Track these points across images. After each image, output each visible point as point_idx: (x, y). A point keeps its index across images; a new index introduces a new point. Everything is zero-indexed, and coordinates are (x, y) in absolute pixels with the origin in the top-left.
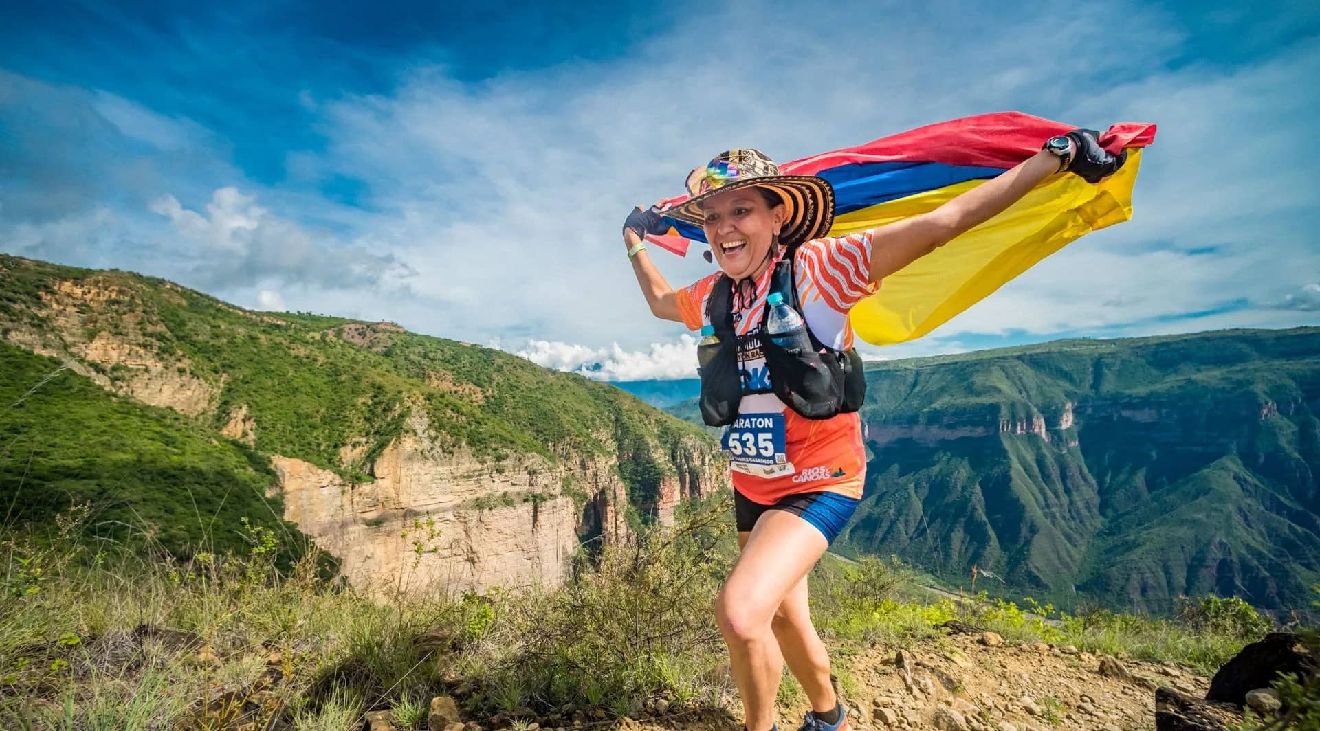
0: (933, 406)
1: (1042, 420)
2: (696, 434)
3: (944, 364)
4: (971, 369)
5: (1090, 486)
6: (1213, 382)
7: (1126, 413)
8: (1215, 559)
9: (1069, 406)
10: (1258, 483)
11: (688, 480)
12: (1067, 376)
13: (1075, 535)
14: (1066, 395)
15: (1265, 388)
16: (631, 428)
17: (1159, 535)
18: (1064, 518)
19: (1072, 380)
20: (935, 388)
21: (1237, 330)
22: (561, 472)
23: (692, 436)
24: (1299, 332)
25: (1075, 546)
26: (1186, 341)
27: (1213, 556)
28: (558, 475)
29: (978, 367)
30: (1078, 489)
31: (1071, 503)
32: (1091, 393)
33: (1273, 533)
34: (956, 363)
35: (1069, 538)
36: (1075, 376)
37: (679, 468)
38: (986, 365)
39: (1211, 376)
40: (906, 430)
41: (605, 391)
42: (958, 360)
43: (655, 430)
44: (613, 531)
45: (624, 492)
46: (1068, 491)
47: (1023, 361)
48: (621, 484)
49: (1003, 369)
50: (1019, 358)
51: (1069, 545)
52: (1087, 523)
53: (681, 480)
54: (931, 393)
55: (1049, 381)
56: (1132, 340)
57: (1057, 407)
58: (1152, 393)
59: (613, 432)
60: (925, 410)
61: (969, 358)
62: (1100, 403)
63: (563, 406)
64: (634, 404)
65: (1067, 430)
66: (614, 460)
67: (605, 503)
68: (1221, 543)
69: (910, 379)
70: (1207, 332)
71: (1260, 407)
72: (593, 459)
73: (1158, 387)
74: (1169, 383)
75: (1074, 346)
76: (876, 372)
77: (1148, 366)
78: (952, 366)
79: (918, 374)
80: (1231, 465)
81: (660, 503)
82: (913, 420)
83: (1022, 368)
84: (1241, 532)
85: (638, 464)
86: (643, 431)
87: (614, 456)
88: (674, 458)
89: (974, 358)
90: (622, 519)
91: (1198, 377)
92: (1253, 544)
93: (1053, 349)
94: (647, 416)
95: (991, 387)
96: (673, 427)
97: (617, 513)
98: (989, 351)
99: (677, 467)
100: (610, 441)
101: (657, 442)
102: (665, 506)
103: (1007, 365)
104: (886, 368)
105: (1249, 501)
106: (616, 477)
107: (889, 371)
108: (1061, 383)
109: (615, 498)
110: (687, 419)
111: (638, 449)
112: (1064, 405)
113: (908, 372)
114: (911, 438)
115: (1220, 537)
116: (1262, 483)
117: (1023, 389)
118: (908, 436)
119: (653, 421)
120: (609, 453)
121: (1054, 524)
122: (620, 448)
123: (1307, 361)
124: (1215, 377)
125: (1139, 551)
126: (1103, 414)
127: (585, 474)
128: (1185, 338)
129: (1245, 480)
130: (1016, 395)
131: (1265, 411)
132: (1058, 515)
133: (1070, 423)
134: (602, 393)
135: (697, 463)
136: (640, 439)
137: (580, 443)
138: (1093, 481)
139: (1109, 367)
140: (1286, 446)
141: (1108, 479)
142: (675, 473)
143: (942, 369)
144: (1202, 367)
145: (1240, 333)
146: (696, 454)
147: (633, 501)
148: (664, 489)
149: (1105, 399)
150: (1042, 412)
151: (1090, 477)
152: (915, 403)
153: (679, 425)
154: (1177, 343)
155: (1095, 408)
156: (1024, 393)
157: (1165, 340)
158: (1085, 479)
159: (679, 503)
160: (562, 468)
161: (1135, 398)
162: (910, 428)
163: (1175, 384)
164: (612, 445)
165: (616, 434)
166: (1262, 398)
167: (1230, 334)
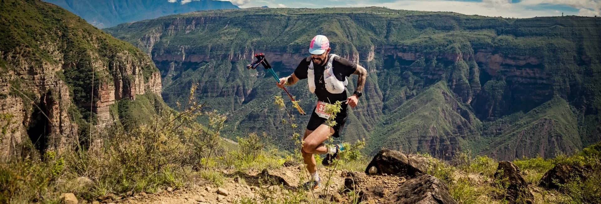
0: (296, 41)
1: (358, 55)
2: (129, 50)
3: (305, 14)
4: (321, 19)
5: (380, 97)
6: (440, 40)
7: (400, 54)
8: (430, 137)
9: (373, 48)
10: (451, 96)
11: (121, 85)
12: (373, 29)
13: (369, 125)
14: (372, 41)
15: (460, 46)
16: (76, 43)
17: (408, 124)
18: (364, 115)
19: (375, 33)
20: (299, 29)
21: (452, 12)
22: (11, 76)
23: (126, 51)
24: (475, 18)
25: (368, 131)
26: (431, 15)
27: (430, 135)
28: (8, 78)
29: (326, 18)
30: (372, 97)
31: (369, 106)
32: (384, 40)
33: (454, 122)
34: (313, 14)
35: (365, 126)
36: (377, 30)
37: (115, 76)
38: (330, 18)
39: (439, 37)
40: (278, 56)
41: (53, 11)
42: (314, 13)
43: (96, 46)
44: (57, 124)
45: (68, 94)
46: (367, 99)
47: (351, 17)
48: (66, 87)
49: (339, 20)
50: (349, 15)
51: (365, 131)
52: (376, 118)
53: (115, 85)
54: (296, 33)
55: (364, 31)
56: (407, 12)
57: (366, 48)
58: (413, 44)
59: (60, 44)
60: (291, 44)
61: (320, 12)
62: (388, 47)
63: (14, 21)
64: (79, 24)
65: (370, 62)
66: (59, 68)
67: (51, 102)
68: (433, 128)
69: (283, 23)
70: (440, 12)
71: (457, 55)
72: (41, 67)
73: (416, 40)
74: (420, 38)
75: (379, 11)
76: (262, 15)
77: (413, 28)
78: (310, 16)
79: (289, 19)
80: (442, 86)
81: (98, 103)
82: (283, 50)
83: (349, 21)
84: (441, 122)
85: (81, 72)
86: (86, 46)
87: (60, 65)
88: (111, 68)
89: (323, 12)
90: (65, 115)
91: (433, 36)
92: (446, 128)
93: (368, 12)
94: (90, 34)
95: (332, 32)
96: (111, 44)
97: (61, 111)
98: (332, 9)
99: (113, 75)
100: (57, 52)
101: (97, 55)
102: (102, 105)
103: (342, 19)
104: (269, 13)
105: (446, 105)
106: (61, 82)
107: (271, 15)
108: (370, 33)
109: (60, 97)
110: (123, 38)
111: (81, 60)
112: (370, 46)
113: (283, 18)
114: (281, 62)
115: (434, 124)
116: (453, 96)
117: (349, 35)
118: (279, 60)
119: (94, 38)
120: (56, 61)
121: (358, 119)
122: (65, 58)
123: (476, 33)
124: (440, 37)
125: (398, 133)
126: (389, 54)
127: (34, 79)
128: (431, 14)
129: (447, 94)
130: (346, 40)
131: (458, 58)
132: (361, 113)
133: (372, 58)
134: (50, 13)
135: (129, 73)
136: (82, 52)
137: (29, 52)
138: (381, 93)
139: (395, 26)
140: (464, 77)
141: (388, 92)
142: (111, 79)
143: (304, 18)
144: (437, 31)
145: (453, 14)
146: (128, 66)
147: (76, 101)
148: (102, 93)
149: (391, 45)
150: (358, 51)
151: (379, 91)
152: (286, 39)
153: (116, 43)
154: (427, 16)
155: (386, 50)
156: (350, 38)
157: (421, 14)
158: (377, 92)
159: (113, 103)
160: (11, 72)
161: (405, 46)
162: (282, 55)
163: (424, 40)
164: (58, 56)
165: (61, 47)
166: (458, 51)
167: (449, 15)
